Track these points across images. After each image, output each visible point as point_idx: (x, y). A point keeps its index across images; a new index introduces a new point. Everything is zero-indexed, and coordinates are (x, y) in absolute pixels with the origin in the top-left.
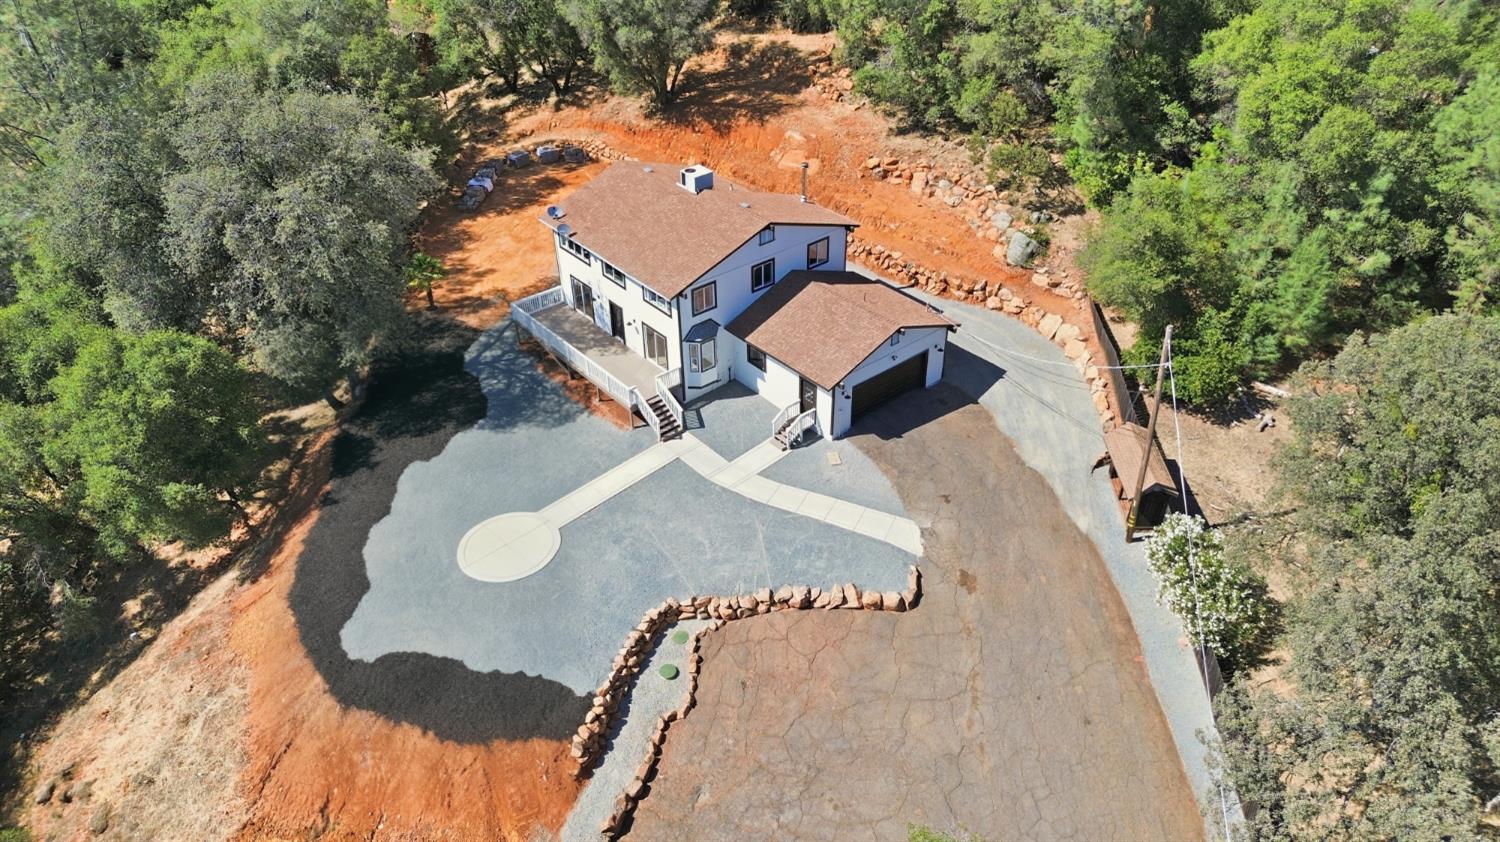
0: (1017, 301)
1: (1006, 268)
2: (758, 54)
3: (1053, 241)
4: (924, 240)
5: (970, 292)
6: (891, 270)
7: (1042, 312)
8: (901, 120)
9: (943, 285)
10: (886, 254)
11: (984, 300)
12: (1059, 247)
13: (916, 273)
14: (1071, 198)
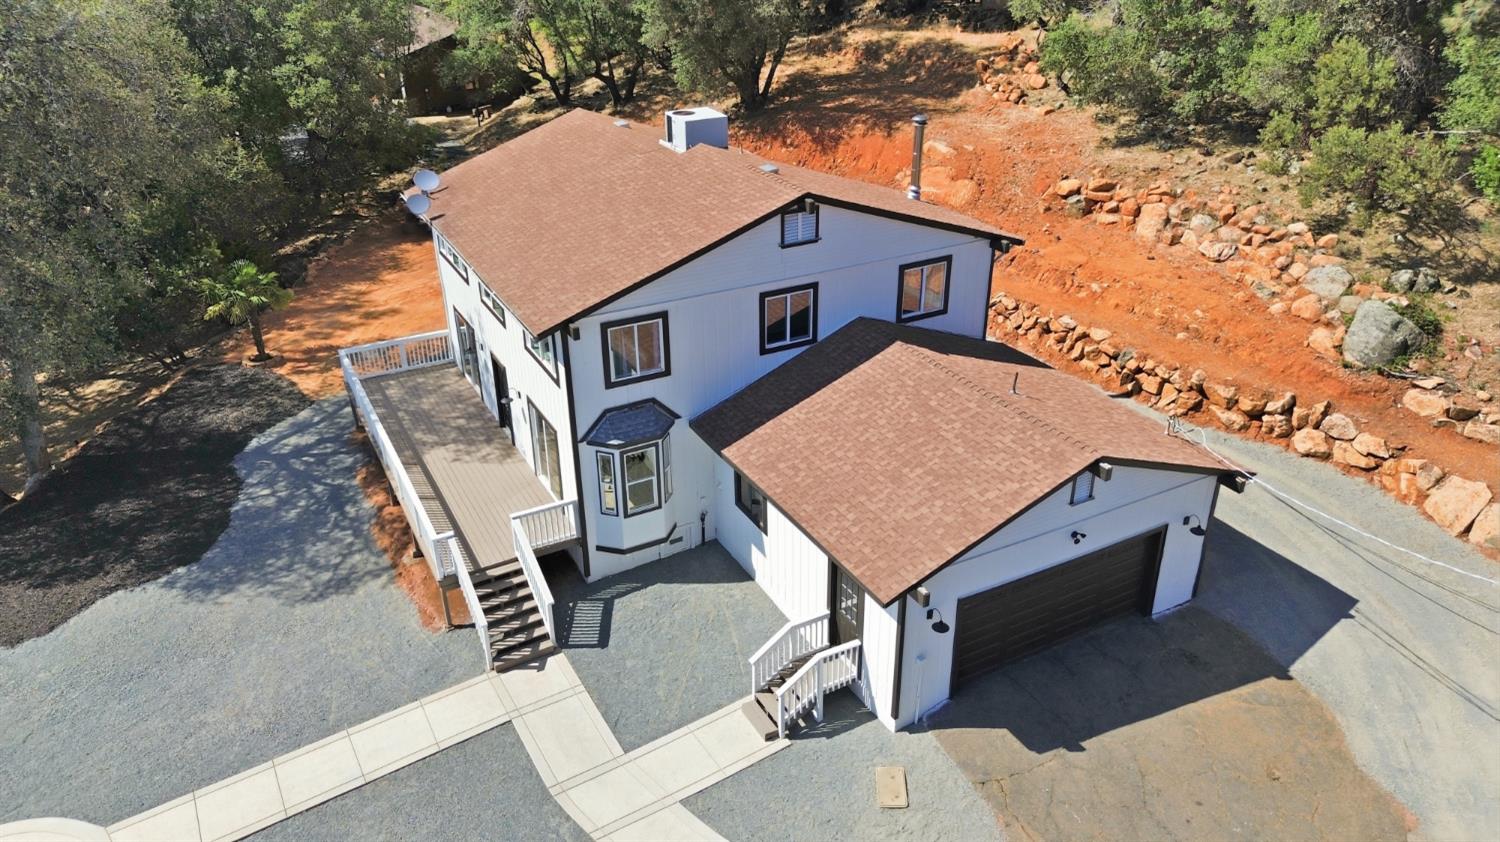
0: (1368, 442)
1: (1342, 372)
2: (904, 54)
3: (1447, 326)
4: (1157, 312)
5: (1256, 415)
6: (1085, 362)
7: (1437, 471)
8: (1123, 127)
9: (1194, 397)
10: (1079, 330)
11: (1287, 434)
12: (1464, 339)
13: (1139, 370)
14: (1474, 253)
